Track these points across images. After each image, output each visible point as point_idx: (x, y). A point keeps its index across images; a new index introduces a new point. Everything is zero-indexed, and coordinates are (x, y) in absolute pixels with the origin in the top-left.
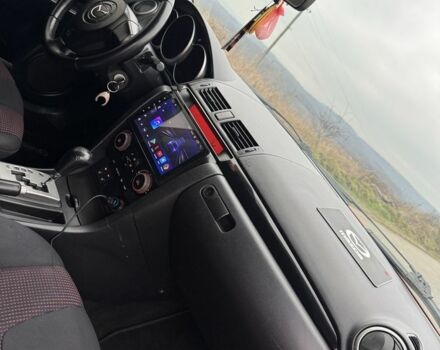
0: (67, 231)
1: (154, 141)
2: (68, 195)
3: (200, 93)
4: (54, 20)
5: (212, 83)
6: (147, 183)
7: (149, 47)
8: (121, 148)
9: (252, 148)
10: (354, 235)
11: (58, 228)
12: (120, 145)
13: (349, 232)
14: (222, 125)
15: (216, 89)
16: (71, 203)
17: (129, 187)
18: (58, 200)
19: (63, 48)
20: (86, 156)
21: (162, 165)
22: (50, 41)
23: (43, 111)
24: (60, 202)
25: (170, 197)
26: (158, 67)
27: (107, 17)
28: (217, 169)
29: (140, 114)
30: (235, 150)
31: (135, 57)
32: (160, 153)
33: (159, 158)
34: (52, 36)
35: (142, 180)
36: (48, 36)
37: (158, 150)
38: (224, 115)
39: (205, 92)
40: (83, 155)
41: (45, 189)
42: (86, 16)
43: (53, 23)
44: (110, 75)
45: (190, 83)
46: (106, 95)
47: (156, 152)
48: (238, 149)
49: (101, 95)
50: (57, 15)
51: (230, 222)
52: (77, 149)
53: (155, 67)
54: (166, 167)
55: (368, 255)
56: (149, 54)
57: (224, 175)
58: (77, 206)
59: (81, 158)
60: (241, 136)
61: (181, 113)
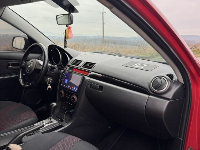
0: (65, 127)
1: (69, 86)
2: (60, 120)
3: (72, 64)
4: (21, 79)
5: (73, 59)
6: (75, 98)
7: (49, 65)
8: (63, 96)
9: (94, 65)
10: (138, 64)
11: (62, 128)
12: (62, 95)
13: (136, 64)
14: (83, 67)
15: (76, 60)
16: (62, 121)
17: (72, 103)
18: (57, 122)
19: (28, 84)
20: (55, 104)
21: (75, 90)
22: (24, 85)
23: (40, 109)
24: (58, 122)
25: (83, 96)
26: (55, 67)
27: (33, 66)
28: (89, 78)
29: (61, 83)
30: (90, 70)
31: (48, 70)
32: (73, 88)
33: (73, 89)
34: (23, 84)
35: (73, 98)
36: (22, 84)
37: (71, 87)
38: (82, 64)
39: (73, 63)
40: (54, 105)
41: (51, 122)
42: (28, 71)
43: (21, 80)
44: (46, 81)
45: (68, 64)
46: (50, 87)
47: (71, 88)
48: (91, 69)
49: (48, 88)
50: (21, 78)
51: (101, 87)
52: (51, 105)
53: (55, 68)
54: (77, 89)
55: (145, 65)
56: (51, 66)
57: (92, 78)
58: (64, 120)
59: (54, 106)
60: (90, 65)
61: (73, 74)
